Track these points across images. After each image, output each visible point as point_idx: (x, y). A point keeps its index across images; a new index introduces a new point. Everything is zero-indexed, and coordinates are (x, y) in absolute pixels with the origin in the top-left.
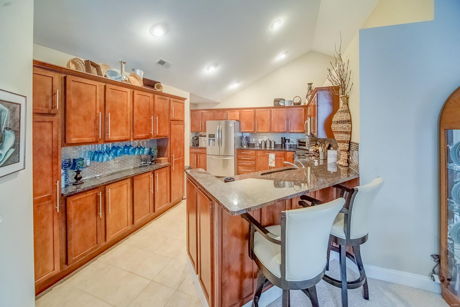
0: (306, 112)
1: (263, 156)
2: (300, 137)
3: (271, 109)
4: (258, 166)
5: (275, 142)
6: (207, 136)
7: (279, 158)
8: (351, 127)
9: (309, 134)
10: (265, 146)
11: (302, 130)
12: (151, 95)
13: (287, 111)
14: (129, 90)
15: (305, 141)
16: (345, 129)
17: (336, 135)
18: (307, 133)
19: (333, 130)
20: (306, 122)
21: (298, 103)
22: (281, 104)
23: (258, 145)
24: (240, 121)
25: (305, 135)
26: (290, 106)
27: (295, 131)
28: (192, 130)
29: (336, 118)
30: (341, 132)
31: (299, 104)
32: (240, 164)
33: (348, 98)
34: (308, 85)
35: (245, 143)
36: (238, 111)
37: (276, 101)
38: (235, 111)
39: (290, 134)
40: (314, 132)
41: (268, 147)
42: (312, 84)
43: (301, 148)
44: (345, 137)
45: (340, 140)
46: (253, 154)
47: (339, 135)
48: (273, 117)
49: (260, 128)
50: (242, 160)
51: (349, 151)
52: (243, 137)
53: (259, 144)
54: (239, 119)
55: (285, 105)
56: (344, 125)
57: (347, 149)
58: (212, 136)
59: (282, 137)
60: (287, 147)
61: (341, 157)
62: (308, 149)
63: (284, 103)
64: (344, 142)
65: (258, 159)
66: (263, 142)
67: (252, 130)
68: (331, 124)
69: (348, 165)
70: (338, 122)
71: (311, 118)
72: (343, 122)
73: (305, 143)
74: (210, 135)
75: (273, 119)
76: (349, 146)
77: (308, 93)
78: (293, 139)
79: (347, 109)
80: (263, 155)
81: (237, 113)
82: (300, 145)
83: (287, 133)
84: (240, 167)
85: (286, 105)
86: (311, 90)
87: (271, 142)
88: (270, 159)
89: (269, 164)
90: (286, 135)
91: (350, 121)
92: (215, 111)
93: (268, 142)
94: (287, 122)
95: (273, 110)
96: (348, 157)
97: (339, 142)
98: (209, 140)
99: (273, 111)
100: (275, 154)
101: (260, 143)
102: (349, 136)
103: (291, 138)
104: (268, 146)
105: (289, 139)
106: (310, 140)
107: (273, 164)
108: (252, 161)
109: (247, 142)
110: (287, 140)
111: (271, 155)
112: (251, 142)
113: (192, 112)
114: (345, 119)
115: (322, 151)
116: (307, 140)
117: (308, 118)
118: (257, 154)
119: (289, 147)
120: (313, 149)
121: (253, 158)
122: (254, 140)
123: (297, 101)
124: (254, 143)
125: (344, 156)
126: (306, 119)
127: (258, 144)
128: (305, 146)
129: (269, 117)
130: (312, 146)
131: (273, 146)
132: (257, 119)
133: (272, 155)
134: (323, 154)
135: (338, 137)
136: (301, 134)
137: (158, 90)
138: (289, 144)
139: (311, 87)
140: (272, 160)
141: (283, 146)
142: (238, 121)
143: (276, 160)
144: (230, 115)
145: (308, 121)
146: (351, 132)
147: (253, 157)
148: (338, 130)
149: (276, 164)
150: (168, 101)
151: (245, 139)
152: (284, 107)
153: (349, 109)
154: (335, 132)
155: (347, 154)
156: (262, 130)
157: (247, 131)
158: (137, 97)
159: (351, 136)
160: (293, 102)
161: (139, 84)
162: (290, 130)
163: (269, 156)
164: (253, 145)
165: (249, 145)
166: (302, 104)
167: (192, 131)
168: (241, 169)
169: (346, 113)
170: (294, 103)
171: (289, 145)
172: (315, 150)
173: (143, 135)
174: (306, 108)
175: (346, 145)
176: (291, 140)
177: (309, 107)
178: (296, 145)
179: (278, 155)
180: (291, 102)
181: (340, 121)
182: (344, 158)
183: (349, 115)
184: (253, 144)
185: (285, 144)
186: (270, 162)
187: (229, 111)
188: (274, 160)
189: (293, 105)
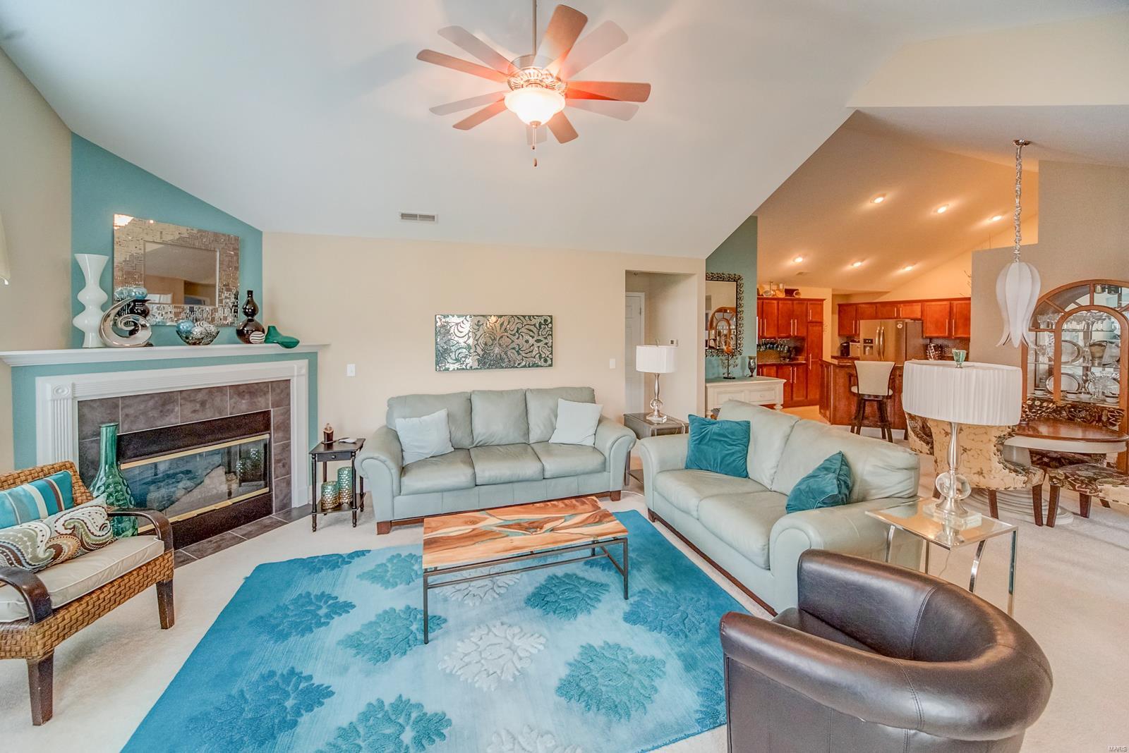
6: (862, 341)
12: (790, 302)
14: (775, 302)
24: (922, 321)
35: (932, 354)
36: (920, 304)
38: (914, 304)
49: (960, 331)
52: (928, 345)
54: (919, 318)
58: (869, 342)
67: (945, 335)
74: (865, 340)
81: (918, 308)
92: (878, 305)
98: (865, 347)
109: (936, 353)
132: (955, 316)
137: (797, 297)
144: (904, 311)
150: (805, 306)
151: (932, 348)
157: (935, 335)
158: (780, 305)
161: (782, 295)
167: (839, 335)
173: (785, 335)
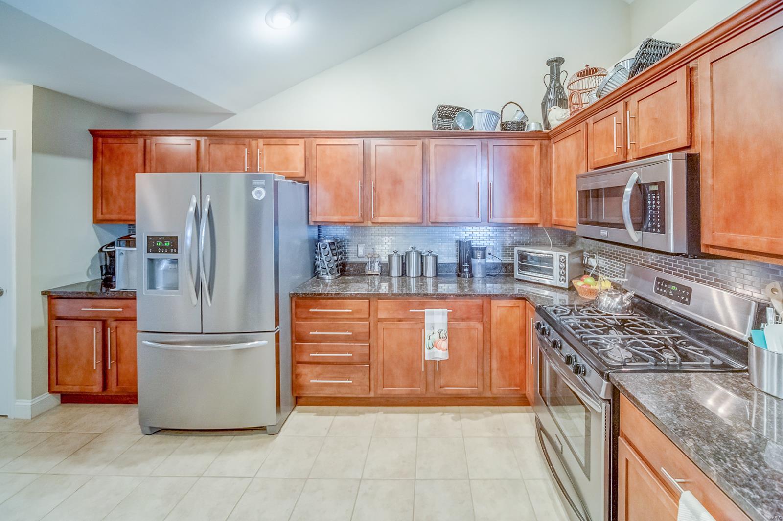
0: (544, 154)
1: (400, 320)
3: (426, 141)
4: (381, 356)
5: (436, 257)
7: (462, 325)
10: (404, 273)
11: (533, 216)
13: (482, 149)
15: (549, 256)
21: (515, 124)
22: (461, 123)
23: (377, 269)
24: (307, 182)
26: (490, 130)
27: (509, 220)
28: (100, 216)
31: (520, 125)
32: (305, 358)
34: (548, 64)
35: (326, 263)
36: (301, 141)
37: (444, 114)
38: (289, 141)
41: (412, 275)
42: (562, 60)
43: (531, 280)
46: (358, 311)
48: (432, 167)
49: (383, 209)
50: (316, 339)
52: (318, 241)
53: (380, 263)
54: (302, 175)
55: (473, 129)
58: (164, 245)
59: (460, 239)
60: (478, 273)
63: (471, 120)
65: (381, 332)
66: (395, 259)
67: (357, 218)
75: (432, 177)
80: (401, 317)
81: (296, 150)
84: (304, 370)
85: (476, 130)
87: (422, 256)
88: (427, 332)
89: (427, 351)
93: (413, 257)
95: (433, 142)
98: (153, 262)
99: (432, 149)
100: (446, 310)
101: (385, 259)
104: (413, 271)
105: (484, 246)
107: (441, 351)
108: (357, 341)
109: (335, 258)
110: (477, 249)
111: (432, 314)
112: (352, 259)
113: (100, 140)
118: (376, 311)
119: (483, 272)
121: (361, 330)
122: (361, 252)
123: (511, 115)
124: (360, 260)
127: (376, 264)
129: (420, 167)
131: (430, 271)
132: (373, 176)
133: (439, 314)
138: (484, 263)
139: (557, 72)
140: (436, 336)
141: (466, 270)
142: (302, 180)
143: (452, 335)
144: (266, 154)
147: (361, 327)
149: (450, 348)
151: (328, 248)
152: (470, 134)
156: (393, 216)
157: (336, 218)
160: (500, 120)
162: (493, 216)
163: (423, 320)
164: (360, 271)
165: (343, 269)
166: (531, 127)
168: (312, 378)
170: (504, 124)
171: (482, 266)
174: (545, 142)
176: (490, 248)
179: (458, 314)
180: (495, 117)
184: (358, 264)
185: (470, 264)
186: (428, 343)
187: (261, 142)
188: (442, 335)
189: (498, 129)
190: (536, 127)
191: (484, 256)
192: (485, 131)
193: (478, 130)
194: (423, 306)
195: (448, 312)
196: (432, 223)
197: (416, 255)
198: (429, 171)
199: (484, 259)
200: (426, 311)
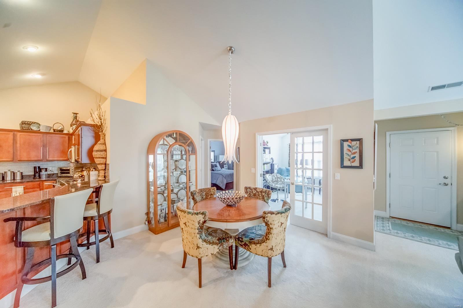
0: (70, 140)
2: (63, 165)
3: (16, 133)
5: (22, 173)
7: (30, 190)
8: (106, 154)
9: (73, 160)
10: (3, 179)
11: (65, 158)
13: (43, 137)
15: (69, 168)
16: (102, 155)
17: (96, 160)
18: (71, 160)
19: (94, 157)
20: (70, 150)
21: (59, 130)
22: (34, 128)
25: (68, 163)
26: (48, 131)
27: (56, 159)
29: (96, 148)
30: (100, 157)
31: (61, 131)
33: (105, 135)
34: (73, 114)
37: (25, 124)
39: (49, 163)
40: (79, 158)
41: (8, 179)
42: (78, 114)
43: (63, 176)
44: (102, 161)
45: (99, 163)
47: (98, 159)
48: (18, 142)
51: (105, 169)
55: (39, 130)
56: (102, 153)
57: (104, 168)
59: (35, 166)
60: (44, 178)
61: (100, 175)
62: (72, 176)
63: (39, 127)
64: (102, 164)
68: (93, 152)
69: (104, 179)
70: (97, 151)
71: (75, 147)
72: (101, 151)
73: (69, 170)
75: (18, 145)
76: (106, 166)
77: (72, 122)
78: (53, 168)
79: (104, 142)
80: (0, 191)
82: (62, 173)
83: (43, 161)
85: (41, 131)
86: (76, 119)
87: (14, 173)
90: (41, 163)
91: (105, 151)
93: (9, 174)
94: (43, 149)
95: (19, 134)
96: (105, 173)
97: (99, 164)
99: (18, 136)
100: (23, 186)
102: (105, 160)
103: (50, 167)
105: (47, 168)
106: (75, 167)
110: (43, 169)
111: (16, 188)
114: (102, 149)
115: (87, 174)
116: (71, 166)
117: (72, 146)
119: (45, 176)
120: (78, 175)
123: (58, 127)
125: (102, 173)
126: (69, 147)
128: (69, 173)
129: (12, 142)
130: (77, 172)
131: (18, 178)
133: (19, 188)
134: (88, 177)
135: (97, 161)
136: (63, 162)
138: (46, 173)
139: (76, 117)
140: (18, 194)
141: (37, 176)
145: (73, 149)
146: (106, 157)
148: (97, 156)
152: (38, 132)
153: (105, 143)
154: (95, 157)
155: (104, 172)
159: (106, 160)
160: (52, 129)
162: (48, 158)
163: (12, 190)
166: (65, 132)
169: (103, 145)
170: (54, 130)
171: (45, 175)
172: (81, 175)
174: (70, 136)
175: (103, 166)
176: (50, 168)
177: (73, 136)
178: (58, 174)
179: (28, 187)
180: (50, 128)
181: (98, 150)
182: (102, 175)
183: (105, 146)
185: (39, 174)
189: (52, 131)
190: (67, 132)
191: (46, 171)
192: (45, 131)
193: (42, 131)
194: (12, 186)
195: (24, 187)
196: (18, 160)
197: (10, 173)
198: (16, 143)
199: (46, 172)
200: (13, 187)
